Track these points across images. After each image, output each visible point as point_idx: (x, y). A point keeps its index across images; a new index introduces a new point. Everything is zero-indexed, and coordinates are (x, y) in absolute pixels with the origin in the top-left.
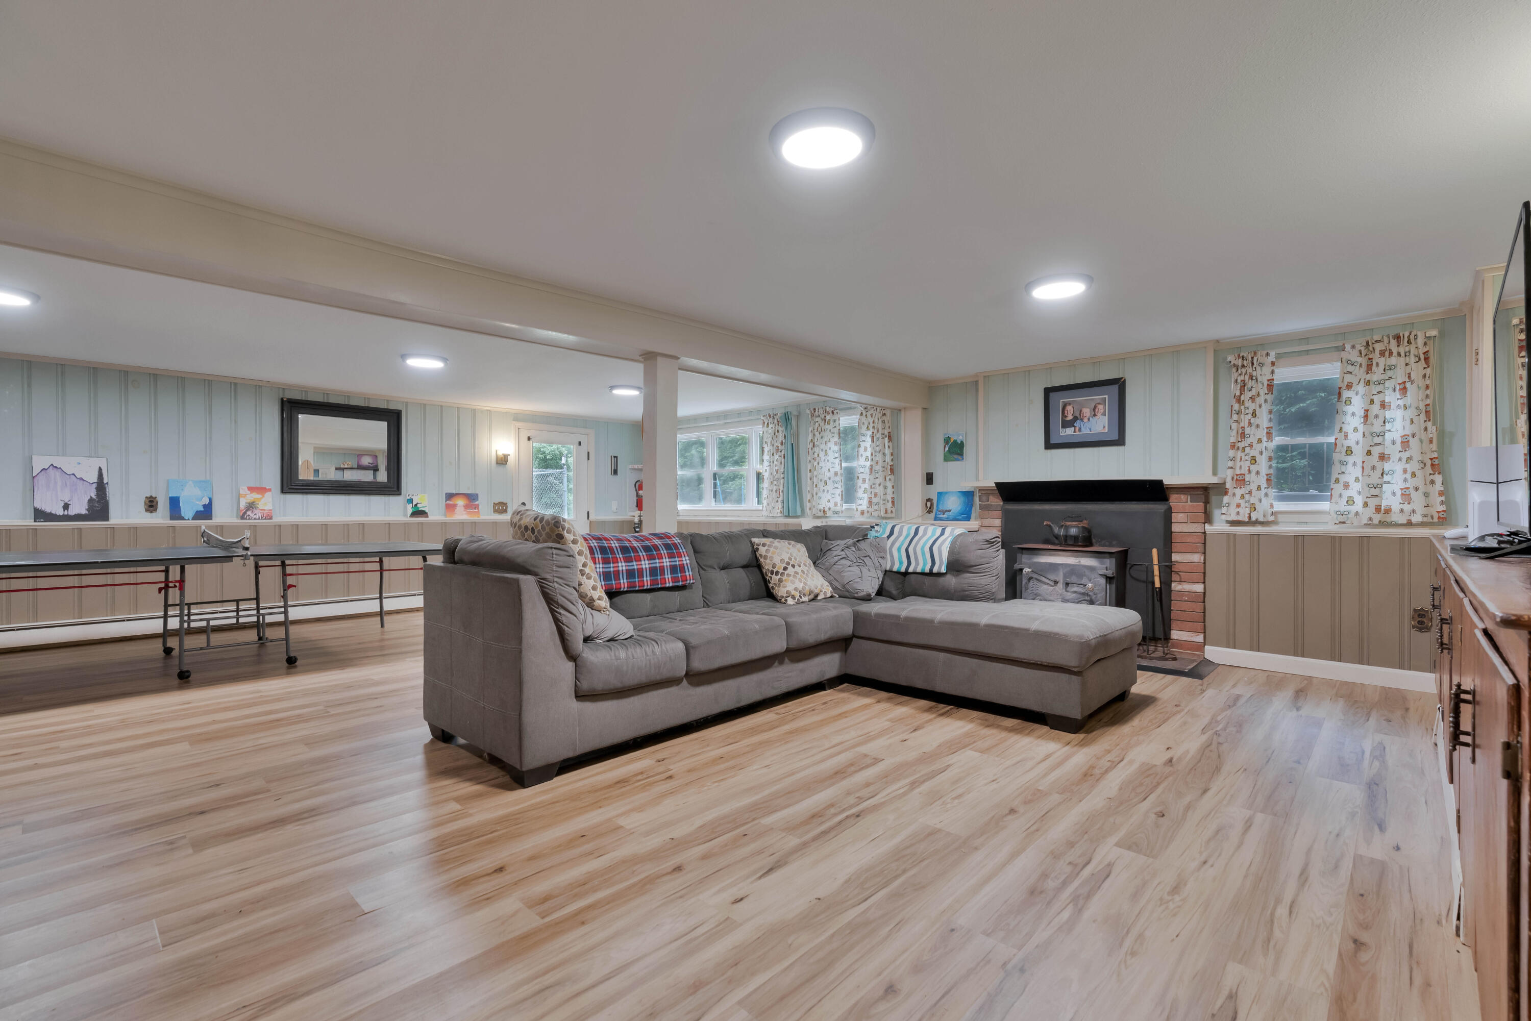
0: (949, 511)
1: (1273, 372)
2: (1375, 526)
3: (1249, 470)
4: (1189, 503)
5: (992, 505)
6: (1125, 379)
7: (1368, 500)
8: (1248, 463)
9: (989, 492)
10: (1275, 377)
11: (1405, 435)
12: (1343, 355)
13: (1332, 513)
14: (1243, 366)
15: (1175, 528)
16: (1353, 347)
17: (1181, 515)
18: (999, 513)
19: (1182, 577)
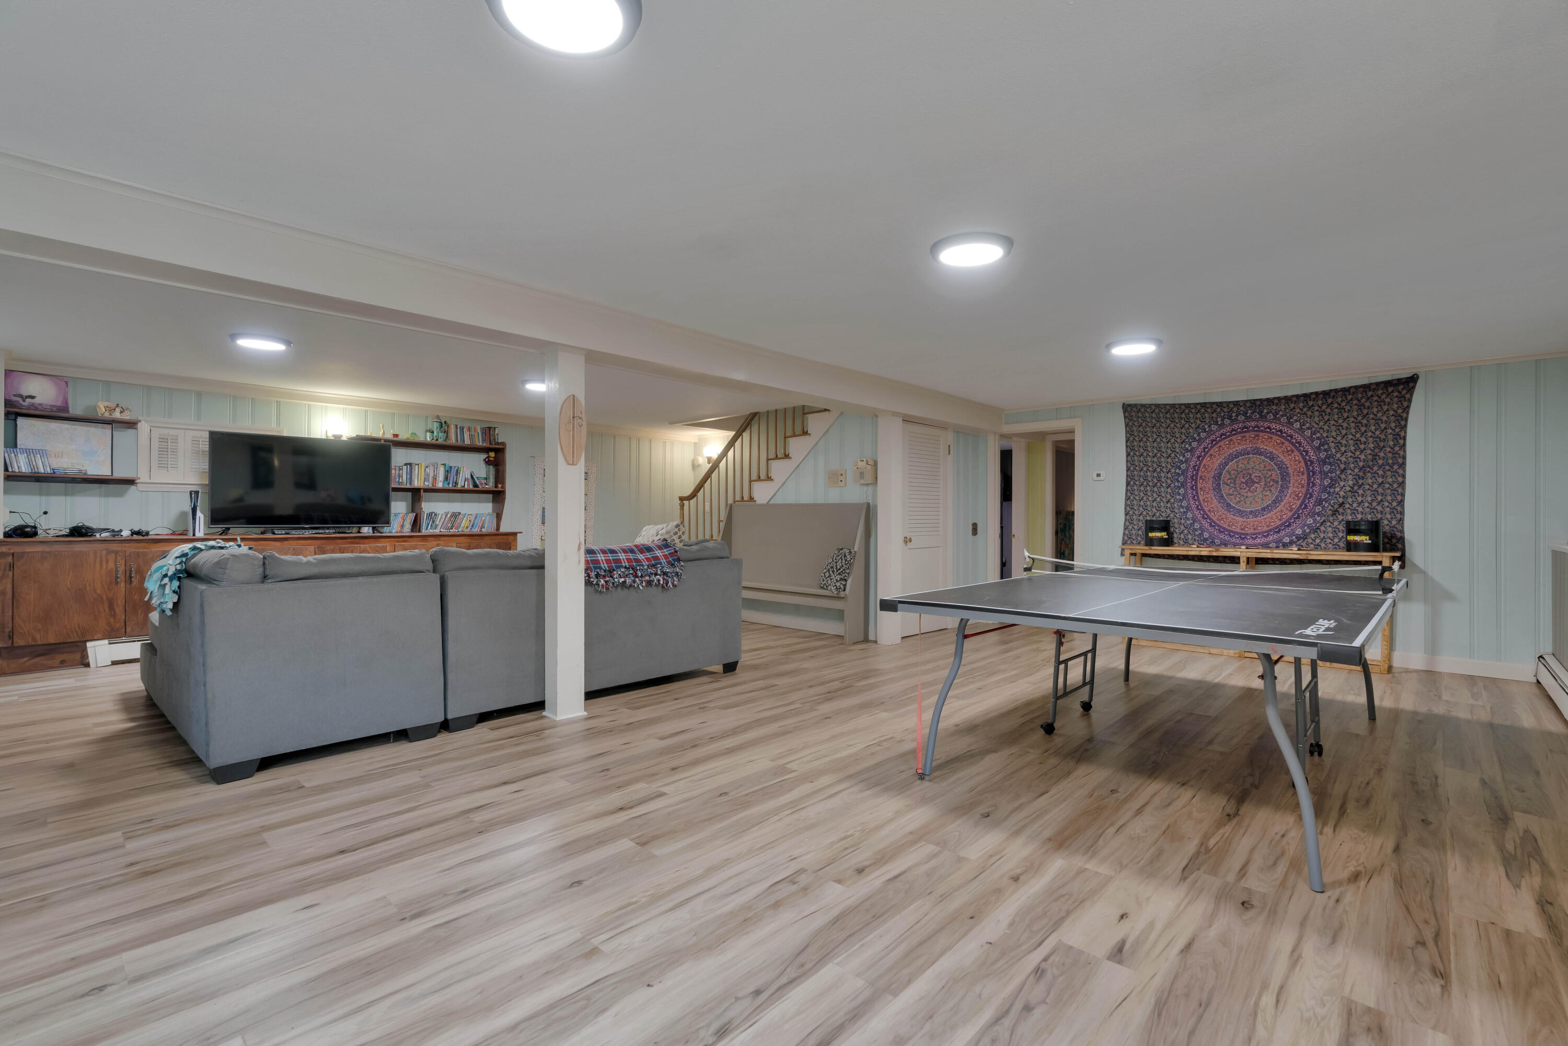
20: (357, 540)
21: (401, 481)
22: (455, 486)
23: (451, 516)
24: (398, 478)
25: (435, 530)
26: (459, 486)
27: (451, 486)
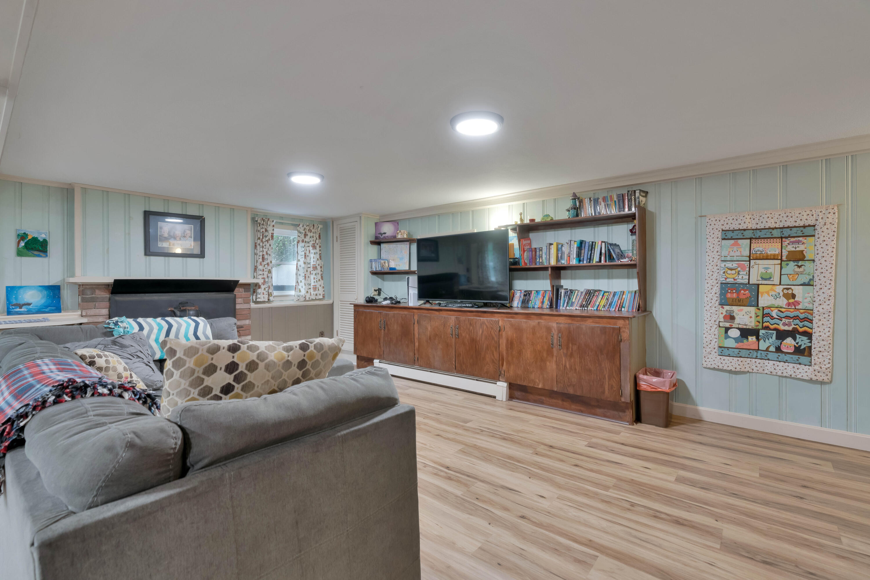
0: (29, 304)
1: (273, 230)
2: (308, 301)
3: (268, 276)
4: (243, 293)
5: (98, 298)
6: (204, 218)
7: (308, 290)
8: (267, 273)
9: (94, 287)
10: (275, 232)
11: (314, 265)
12: (298, 228)
13: (296, 296)
14: (263, 224)
15: (238, 307)
16: (303, 226)
17: (240, 299)
18: (107, 304)
19: (241, 333)
20: (479, 314)
21: (541, 261)
22: (590, 262)
23: (586, 294)
24: (539, 259)
25: (571, 308)
26: (594, 262)
27: (585, 262)
